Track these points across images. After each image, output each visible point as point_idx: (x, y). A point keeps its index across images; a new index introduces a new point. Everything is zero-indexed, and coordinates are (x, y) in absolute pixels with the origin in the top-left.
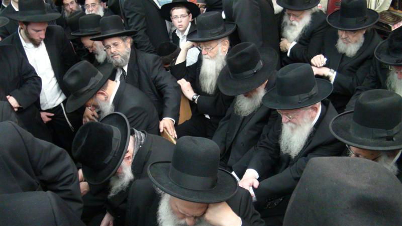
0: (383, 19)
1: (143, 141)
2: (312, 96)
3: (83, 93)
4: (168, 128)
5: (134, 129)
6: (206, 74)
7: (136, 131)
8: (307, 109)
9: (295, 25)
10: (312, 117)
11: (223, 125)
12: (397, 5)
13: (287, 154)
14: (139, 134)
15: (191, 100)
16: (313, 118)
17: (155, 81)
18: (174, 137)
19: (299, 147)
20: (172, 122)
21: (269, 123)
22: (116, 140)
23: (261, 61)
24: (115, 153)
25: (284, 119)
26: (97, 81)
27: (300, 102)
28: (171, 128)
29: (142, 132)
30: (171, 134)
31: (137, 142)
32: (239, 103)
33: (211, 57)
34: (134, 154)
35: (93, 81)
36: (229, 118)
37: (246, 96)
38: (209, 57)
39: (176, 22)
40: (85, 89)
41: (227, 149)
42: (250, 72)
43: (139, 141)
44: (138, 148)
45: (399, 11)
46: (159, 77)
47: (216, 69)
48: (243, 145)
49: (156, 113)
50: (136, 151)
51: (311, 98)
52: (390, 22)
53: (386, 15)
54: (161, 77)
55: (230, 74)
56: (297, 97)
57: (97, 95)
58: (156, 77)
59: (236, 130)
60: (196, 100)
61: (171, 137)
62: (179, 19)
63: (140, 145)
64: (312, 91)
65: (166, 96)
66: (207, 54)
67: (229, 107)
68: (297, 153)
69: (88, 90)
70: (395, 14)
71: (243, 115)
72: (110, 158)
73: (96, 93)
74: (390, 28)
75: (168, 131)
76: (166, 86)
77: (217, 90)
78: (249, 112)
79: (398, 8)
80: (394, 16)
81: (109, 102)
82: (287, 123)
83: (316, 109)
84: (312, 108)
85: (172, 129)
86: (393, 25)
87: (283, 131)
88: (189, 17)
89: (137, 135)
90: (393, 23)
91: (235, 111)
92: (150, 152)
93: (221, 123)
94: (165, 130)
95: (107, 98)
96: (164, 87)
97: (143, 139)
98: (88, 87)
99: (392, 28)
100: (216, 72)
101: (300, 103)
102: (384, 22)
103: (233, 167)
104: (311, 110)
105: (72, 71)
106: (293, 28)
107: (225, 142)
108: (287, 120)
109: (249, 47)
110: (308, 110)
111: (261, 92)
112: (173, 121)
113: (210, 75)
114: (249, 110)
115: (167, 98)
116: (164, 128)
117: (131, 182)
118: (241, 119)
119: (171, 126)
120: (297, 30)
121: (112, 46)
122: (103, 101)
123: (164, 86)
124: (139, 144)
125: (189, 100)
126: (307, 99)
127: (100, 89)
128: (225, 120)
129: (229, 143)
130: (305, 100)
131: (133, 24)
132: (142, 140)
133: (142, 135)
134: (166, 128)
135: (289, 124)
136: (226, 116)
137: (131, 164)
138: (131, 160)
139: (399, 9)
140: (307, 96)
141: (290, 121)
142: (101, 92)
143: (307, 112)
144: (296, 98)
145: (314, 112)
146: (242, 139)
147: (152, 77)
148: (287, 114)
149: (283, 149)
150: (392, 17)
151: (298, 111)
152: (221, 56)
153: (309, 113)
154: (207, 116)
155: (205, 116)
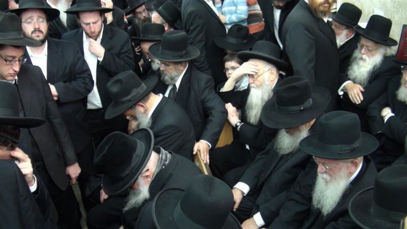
1: (167, 162)
2: (355, 148)
3: (123, 102)
5: (161, 148)
6: (252, 104)
7: (163, 150)
8: (346, 162)
9: (365, 60)
11: (259, 159)
13: (318, 208)
14: (166, 154)
15: (234, 126)
16: (351, 174)
17: (204, 102)
18: (205, 162)
19: (333, 204)
21: (307, 170)
22: (138, 156)
23: (311, 100)
24: (133, 169)
25: (320, 168)
26: (139, 93)
27: (340, 152)
28: (204, 153)
29: (169, 152)
30: (203, 159)
31: (161, 163)
32: (280, 138)
34: (155, 174)
35: (134, 92)
36: (267, 153)
37: (287, 132)
38: (255, 86)
40: (126, 99)
41: (258, 186)
42: (296, 108)
43: (163, 162)
44: (160, 168)
46: (208, 98)
47: (262, 99)
48: (276, 187)
49: (192, 133)
50: (158, 170)
51: (353, 150)
55: (276, 105)
56: (339, 146)
57: (137, 106)
59: (272, 168)
60: (239, 127)
61: (202, 161)
63: (164, 165)
64: (356, 143)
65: (210, 118)
66: (254, 83)
67: (270, 141)
68: (330, 211)
69: (128, 100)
71: (282, 152)
72: (127, 172)
73: (136, 104)
75: (200, 155)
76: (214, 109)
77: (260, 121)
78: (288, 151)
81: (147, 115)
82: (322, 173)
83: (356, 165)
84: (352, 162)
87: (317, 182)
89: (162, 155)
91: (275, 147)
92: (171, 175)
93: (258, 157)
94: (199, 153)
95: (146, 111)
97: (168, 160)
98: (129, 97)
100: (262, 102)
101: (340, 154)
103: (260, 207)
104: (350, 164)
105: (116, 79)
106: (361, 63)
107: (258, 177)
108: (323, 171)
109: (301, 82)
110: (347, 164)
111: (304, 133)
112: (209, 146)
113: (256, 105)
114: (288, 148)
115: (210, 120)
116: (198, 150)
117: (146, 201)
118: (280, 157)
119: (205, 150)
120: (365, 67)
122: (141, 113)
123: (212, 108)
124: (162, 164)
125: (232, 126)
126: (349, 151)
127: (139, 101)
128: (262, 154)
129: (262, 180)
130: (347, 151)
132: (166, 160)
133: (169, 156)
134: (200, 151)
135: (325, 176)
136: (266, 150)
137: (150, 182)
138: (150, 180)
140: (350, 148)
141: (326, 172)
142: (141, 104)
143: (345, 165)
144: (337, 148)
145: (353, 168)
146: (276, 179)
147: (201, 97)
148: (324, 164)
149: (315, 202)
151: (337, 162)
152: (268, 85)
153: (348, 168)
154: (248, 147)
155: (245, 146)
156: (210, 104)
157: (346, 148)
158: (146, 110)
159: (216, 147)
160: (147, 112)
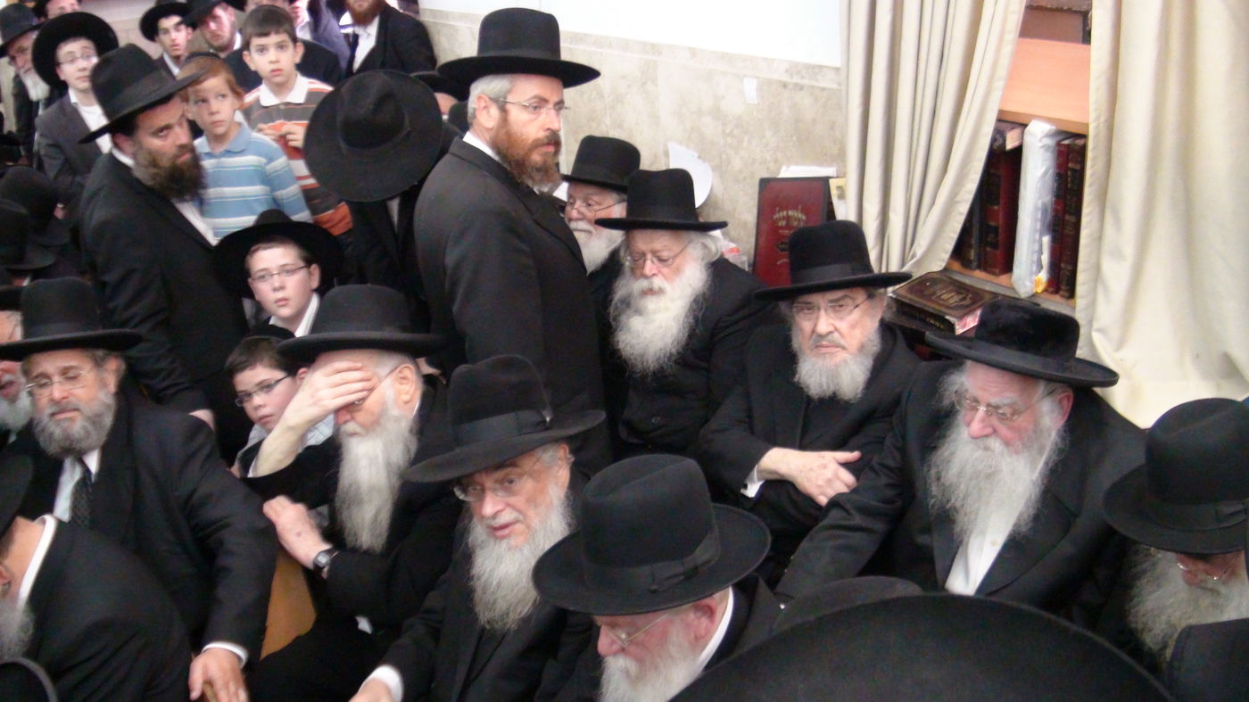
0: (929, 298)
2: (695, 567)
4: (219, 684)
6: (358, 488)
10: (696, 638)
12: (972, 254)
17: (190, 508)
20: (236, 660)
25: (606, 641)
27: (654, 587)
33: (362, 426)
38: (358, 429)
39: (265, 291)
45: (978, 274)
46: (201, 492)
47: (388, 465)
51: (692, 575)
52: (948, 307)
53: (939, 286)
54: (210, 496)
56: (645, 570)
58: (195, 490)
60: (326, 570)
62: (276, 281)
64: (698, 551)
70: (967, 281)
74: (951, 327)
76: (227, 525)
79: (975, 264)
80: (961, 288)
81: (15, 597)
82: (615, 656)
83: (710, 612)
84: (697, 608)
85: (232, 688)
86: (961, 318)
88: (310, 274)
90: (961, 312)
94: (209, 694)
95: (9, 586)
96: (218, 530)
99: (957, 327)
100: (389, 474)
101: (654, 592)
102: (931, 306)
104: (692, 616)
106: (651, 304)
108: (615, 648)
110: (683, 616)
112: (239, 658)
113: (370, 489)
116: (204, 683)
119: (230, 674)
121: (56, 379)
123: (221, 525)
125: (305, 569)
126: (682, 578)
131: (121, 300)
134: (211, 684)
135: (622, 661)
139: (979, 267)
140: (680, 569)
141: (622, 650)
143: (678, 621)
144: (642, 575)
145: (704, 621)
147: (176, 494)
148: (613, 627)
150: (958, 293)
152: (397, 420)
153: (688, 626)
154: (364, 625)
155: (357, 624)
156: (213, 513)
157: (669, 570)
158: (9, 583)
159: (264, 653)
160: (13, 588)
